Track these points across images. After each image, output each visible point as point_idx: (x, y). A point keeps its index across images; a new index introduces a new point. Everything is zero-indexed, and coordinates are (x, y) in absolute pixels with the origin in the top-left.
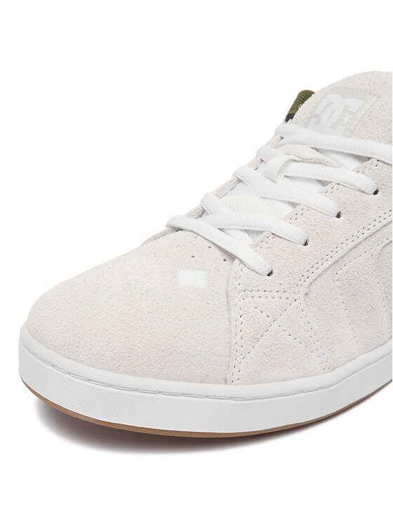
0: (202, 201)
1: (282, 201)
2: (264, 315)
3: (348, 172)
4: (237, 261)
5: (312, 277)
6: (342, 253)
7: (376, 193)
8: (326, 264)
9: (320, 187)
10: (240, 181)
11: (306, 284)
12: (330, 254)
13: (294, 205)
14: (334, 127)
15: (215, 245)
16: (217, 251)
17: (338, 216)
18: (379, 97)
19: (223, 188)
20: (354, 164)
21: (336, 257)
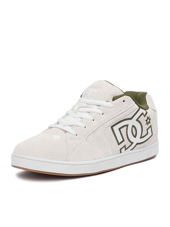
0: (58, 120)
1: (79, 118)
2: (75, 144)
3: (95, 109)
4: (68, 132)
5: (87, 136)
6: (95, 129)
7: (103, 114)
8: (91, 132)
9: (88, 113)
10: (68, 114)
11: (86, 137)
12: (92, 130)
13: (81, 118)
14: (91, 97)
15: (62, 129)
16: (63, 131)
17: (93, 120)
18: (101, 88)
19: (63, 117)
20: (97, 107)
21: (93, 130)
